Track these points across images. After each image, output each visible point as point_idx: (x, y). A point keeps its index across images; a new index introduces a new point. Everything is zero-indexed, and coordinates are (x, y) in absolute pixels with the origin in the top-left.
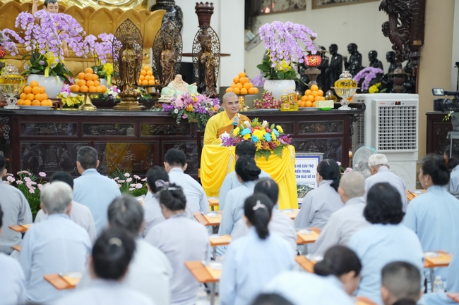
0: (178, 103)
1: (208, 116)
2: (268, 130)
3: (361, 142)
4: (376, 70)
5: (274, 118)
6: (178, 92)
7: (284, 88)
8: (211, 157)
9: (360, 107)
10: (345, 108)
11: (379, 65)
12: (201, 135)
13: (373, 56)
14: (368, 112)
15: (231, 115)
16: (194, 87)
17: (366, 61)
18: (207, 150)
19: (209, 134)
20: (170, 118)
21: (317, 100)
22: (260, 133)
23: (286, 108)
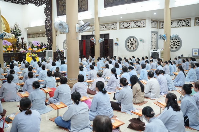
0: (22, 52)
1: (26, 53)
2: (35, 55)
3: (46, 56)
4: (45, 46)
5: (36, 53)
6: (22, 50)
7: (36, 49)
8: (27, 58)
9: (46, 52)
10: (44, 52)
11: (46, 45)
12: (26, 56)
13: (45, 44)
14: (47, 52)
15: (30, 53)
16: (24, 49)
17: (44, 45)
18: (27, 57)
19: (27, 55)
20: (21, 53)
21: (40, 51)
22: (34, 55)
23: (36, 52)
